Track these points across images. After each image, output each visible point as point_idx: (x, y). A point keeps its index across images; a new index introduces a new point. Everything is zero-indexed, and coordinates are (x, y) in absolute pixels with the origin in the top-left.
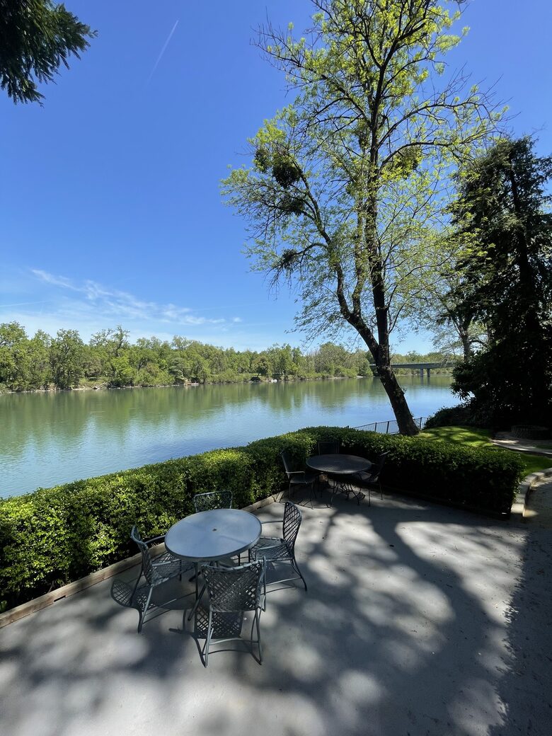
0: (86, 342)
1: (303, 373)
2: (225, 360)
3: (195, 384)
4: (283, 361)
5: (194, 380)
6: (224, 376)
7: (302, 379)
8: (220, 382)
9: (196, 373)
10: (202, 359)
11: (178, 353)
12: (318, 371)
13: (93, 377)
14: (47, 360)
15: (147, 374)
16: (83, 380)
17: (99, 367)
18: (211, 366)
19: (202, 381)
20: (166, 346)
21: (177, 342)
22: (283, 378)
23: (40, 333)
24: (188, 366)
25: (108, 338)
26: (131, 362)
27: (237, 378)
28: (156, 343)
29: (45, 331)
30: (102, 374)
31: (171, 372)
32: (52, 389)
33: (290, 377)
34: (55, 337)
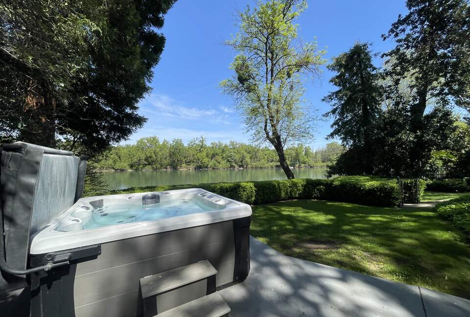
0: (186, 145)
1: (312, 163)
2: (260, 154)
3: (241, 168)
4: (297, 155)
5: (240, 166)
6: (259, 164)
7: (311, 167)
8: (256, 168)
9: (241, 162)
10: (245, 154)
11: (232, 150)
12: (323, 162)
13: (188, 163)
14: (168, 155)
15: (215, 162)
16: (184, 165)
17: (192, 158)
18: (251, 158)
19: (245, 166)
20: (226, 146)
21: (232, 143)
22: (297, 166)
23: (165, 141)
24: (237, 157)
25: (197, 142)
26: (207, 156)
27: (266, 165)
28: (221, 145)
29: (167, 140)
30: (193, 162)
31: (228, 161)
32: (169, 170)
33: (302, 165)
34: (171, 142)
